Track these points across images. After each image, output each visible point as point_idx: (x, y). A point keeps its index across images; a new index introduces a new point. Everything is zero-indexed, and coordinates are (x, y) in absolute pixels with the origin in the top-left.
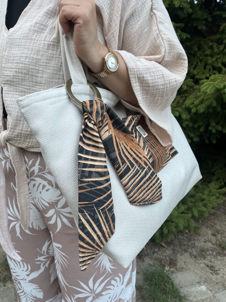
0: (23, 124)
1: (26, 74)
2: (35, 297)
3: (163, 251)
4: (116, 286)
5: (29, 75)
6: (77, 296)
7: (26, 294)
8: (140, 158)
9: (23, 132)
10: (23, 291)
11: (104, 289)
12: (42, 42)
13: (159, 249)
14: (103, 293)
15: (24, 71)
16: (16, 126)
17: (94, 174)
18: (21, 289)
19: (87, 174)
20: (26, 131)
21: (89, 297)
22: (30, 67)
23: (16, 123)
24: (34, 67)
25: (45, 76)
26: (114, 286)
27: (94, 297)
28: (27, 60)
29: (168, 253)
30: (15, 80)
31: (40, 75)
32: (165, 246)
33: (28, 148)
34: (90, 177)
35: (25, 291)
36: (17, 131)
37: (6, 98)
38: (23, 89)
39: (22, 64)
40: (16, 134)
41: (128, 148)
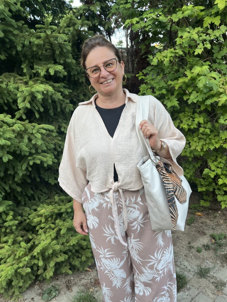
0: (127, 178)
1: (127, 156)
2: (123, 278)
3: (88, 275)
4: (166, 254)
5: (128, 156)
6: (149, 265)
7: (117, 278)
8: (178, 183)
9: (127, 182)
10: (115, 276)
11: (162, 256)
12: (133, 143)
13: (85, 274)
14: (162, 259)
15: (126, 155)
16: (124, 180)
17: (171, 191)
18: (114, 276)
19: (169, 192)
20: (129, 181)
21: (155, 263)
22: (129, 153)
23: (124, 178)
24: (131, 153)
25: (136, 156)
26: (165, 254)
27: (158, 262)
28: (128, 150)
29: (93, 275)
30: (121, 159)
31: (134, 156)
32: (90, 270)
33: (129, 189)
34: (170, 193)
35: (116, 276)
36: (124, 182)
37: (118, 168)
38: (125, 163)
39: (125, 152)
40: (124, 183)
41: (172, 180)
